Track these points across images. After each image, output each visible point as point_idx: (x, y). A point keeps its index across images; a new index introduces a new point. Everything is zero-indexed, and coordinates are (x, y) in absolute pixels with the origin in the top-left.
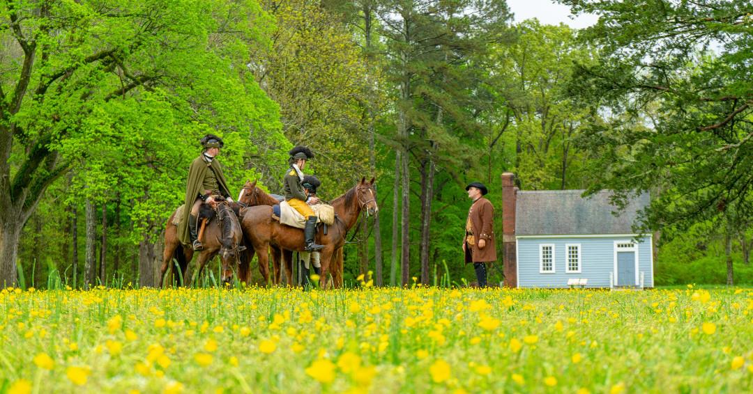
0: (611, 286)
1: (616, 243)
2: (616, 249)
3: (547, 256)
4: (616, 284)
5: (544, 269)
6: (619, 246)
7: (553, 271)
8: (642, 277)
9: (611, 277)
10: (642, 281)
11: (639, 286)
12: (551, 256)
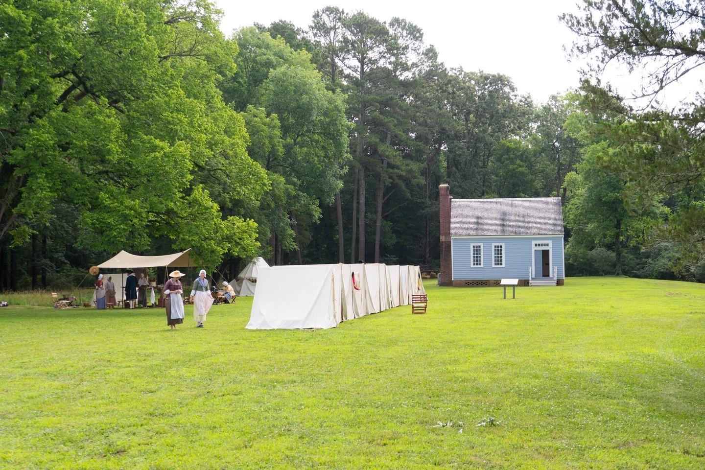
0: (530, 279)
1: (534, 243)
2: (534, 248)
3: (477, 254)
4: (534, 277)
5: (474, 264)
6: (536, 245)
7: (482, 266)
8: (556, 270)
9: (530, 270)
10: (556, 275)
11: (553, 278)
12: (480, 254)
